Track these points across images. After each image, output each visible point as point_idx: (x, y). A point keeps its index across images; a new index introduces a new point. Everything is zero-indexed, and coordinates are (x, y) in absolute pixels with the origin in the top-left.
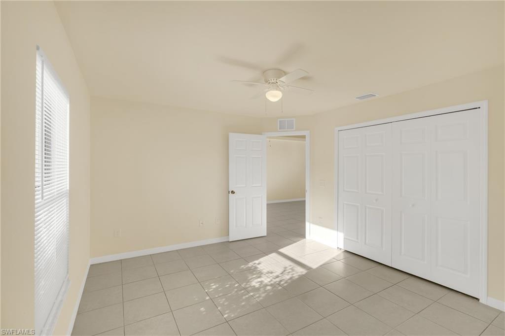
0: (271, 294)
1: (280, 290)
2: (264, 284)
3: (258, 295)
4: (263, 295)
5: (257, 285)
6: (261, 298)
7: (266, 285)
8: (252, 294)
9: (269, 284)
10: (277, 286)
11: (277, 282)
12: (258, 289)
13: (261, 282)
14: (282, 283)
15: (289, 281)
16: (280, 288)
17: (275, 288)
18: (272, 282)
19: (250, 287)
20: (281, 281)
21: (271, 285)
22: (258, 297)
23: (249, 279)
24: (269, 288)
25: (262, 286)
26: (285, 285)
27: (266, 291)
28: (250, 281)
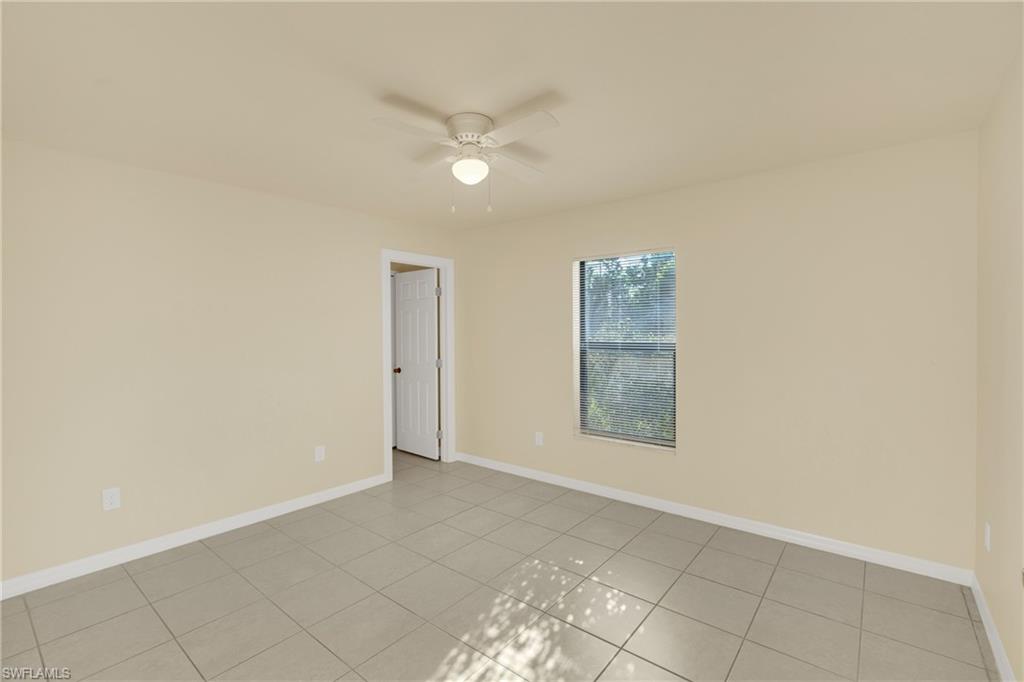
0: (481, 617)
1: (466, 632)
2: (510, 642)
3: (508, 605)
4: (495, 611)
5: (524, 634)
6: (498, 600)
7: (501, 637)
8: (522, 605)
9: (496, 644)
10: (473, 643)
11: (477, 654)
12: (517, 620)
13: (520, 647)
14: (463, 658)
15: (443, 669)
16: (466, 638)
17: (477, 633)
18: (491, 652)
19: (537, 624)
20: (467, 664)
21: (490, 642)
22: (506, 602)
23: (558, 650)
24: (492, 632)
25: (512, 632)
26: (454, 652)
27: (495, 621)
28: (548, 643)
